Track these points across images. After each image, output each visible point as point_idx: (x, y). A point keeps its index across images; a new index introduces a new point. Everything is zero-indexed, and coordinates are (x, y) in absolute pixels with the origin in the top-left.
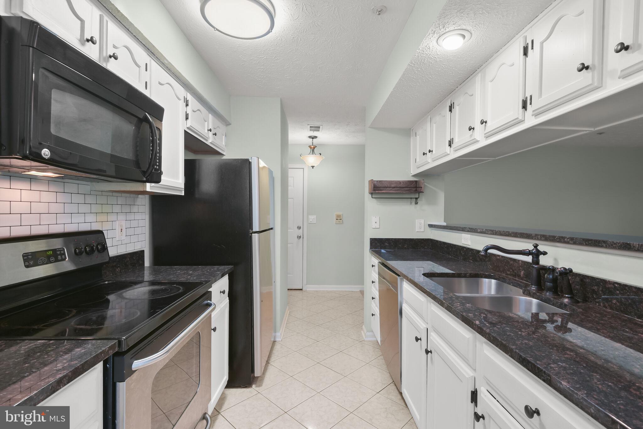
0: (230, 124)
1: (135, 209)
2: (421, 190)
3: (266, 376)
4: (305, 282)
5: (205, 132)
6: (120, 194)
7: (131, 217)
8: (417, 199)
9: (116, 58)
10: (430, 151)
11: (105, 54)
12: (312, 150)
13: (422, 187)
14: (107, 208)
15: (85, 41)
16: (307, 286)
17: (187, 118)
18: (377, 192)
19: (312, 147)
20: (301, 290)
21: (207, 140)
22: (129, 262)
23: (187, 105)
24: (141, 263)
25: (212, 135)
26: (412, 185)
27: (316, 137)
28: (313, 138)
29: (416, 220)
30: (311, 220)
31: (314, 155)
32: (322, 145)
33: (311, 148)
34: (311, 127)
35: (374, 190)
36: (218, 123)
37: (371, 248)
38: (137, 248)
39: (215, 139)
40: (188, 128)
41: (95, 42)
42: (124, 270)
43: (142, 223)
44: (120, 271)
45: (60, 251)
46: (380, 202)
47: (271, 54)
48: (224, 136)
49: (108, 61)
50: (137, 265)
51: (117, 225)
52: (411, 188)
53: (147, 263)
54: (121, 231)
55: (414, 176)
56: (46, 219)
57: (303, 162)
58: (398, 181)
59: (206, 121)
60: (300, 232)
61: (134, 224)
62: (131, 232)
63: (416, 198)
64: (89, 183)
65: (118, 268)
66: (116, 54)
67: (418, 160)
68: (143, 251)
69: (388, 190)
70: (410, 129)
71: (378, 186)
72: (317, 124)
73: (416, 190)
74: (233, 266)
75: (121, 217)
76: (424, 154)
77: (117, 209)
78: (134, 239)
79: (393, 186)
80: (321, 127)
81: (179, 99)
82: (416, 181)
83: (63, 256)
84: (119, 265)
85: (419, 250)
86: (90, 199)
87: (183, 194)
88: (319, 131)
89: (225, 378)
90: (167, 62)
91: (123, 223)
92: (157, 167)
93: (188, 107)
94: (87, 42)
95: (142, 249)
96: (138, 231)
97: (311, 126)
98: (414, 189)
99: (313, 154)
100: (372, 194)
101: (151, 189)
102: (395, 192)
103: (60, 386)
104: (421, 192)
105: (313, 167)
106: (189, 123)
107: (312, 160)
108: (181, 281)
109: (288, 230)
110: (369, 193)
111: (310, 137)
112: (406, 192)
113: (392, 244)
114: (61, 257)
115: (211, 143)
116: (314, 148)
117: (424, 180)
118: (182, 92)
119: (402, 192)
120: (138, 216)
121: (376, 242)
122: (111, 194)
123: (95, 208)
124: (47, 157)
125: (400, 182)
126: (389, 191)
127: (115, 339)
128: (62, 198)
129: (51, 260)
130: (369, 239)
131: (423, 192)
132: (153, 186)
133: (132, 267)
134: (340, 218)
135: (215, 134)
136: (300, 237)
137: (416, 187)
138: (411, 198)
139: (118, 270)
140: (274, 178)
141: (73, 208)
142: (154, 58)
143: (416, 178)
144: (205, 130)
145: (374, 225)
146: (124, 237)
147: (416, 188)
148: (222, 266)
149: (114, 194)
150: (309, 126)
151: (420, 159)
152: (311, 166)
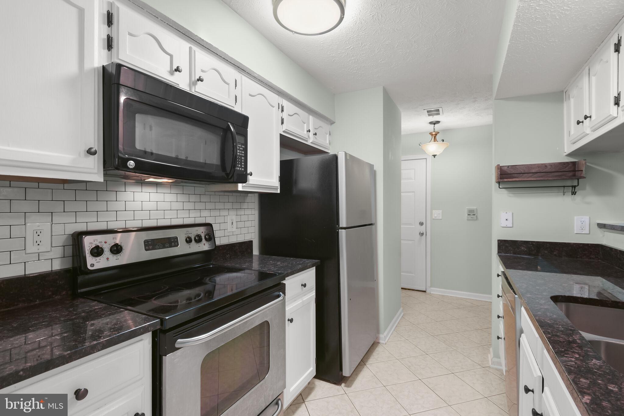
0: (334, 123)
1: (245, 206)
2: (581, 174)
3: (358, 377)
4: (429, 284)
5: (304, 133)
6: (231, 194)
7: (242, 212)
8: (574, 187)
9: (202, 81)
10: (586, 117)
11: (193, 79)
12: (433, 137)
13: (582, 171)
14: (220, 206)
15: (174, 71)
16: (431, 288)
17: (282, 123)
18: (506, 180)
19: (434, 133)
20: (425, 292)
21: (307, 141)
22: (238, 250)
23: (282, 111)
24: (249, 251)
25: (313, 134)
26: (567, 168)
27: (438, 122)
28: (434, 124)
29: (575, 217)
30: (436, 215)
31: (436, 142)
32: (446, 131)
33: (432, 135)
34: (428, 112)
35: (501, 178)
36: (320, 123)
37: (498, 252)
38: (247, 238)
39: (316, 138)
40: (284, 132)
41: (181, 71)
42: (233, 257)
43: (251, 218)
44: (230, 257)
45: (174, 239)
46: (513, 193)
47: (357, 42)
48: (327, 135)
49: (196, 84)
50: (245, 253)
51: (229, 219)
52: (565, 173)
53: (256, 251)
54: (232, 224)
55: (570, 155)
56: (169, 214)
57: (424, 152)
58: (542, 164)
59: (304, 123)
60: (422, 229)
61: (244, 218)
62: (241, 225)
63: (572, 186)
64: (204, 186)
65: (228, 254)
66: (201, 77)
67: (572, 132)
68: (252, 241)
69: (525, 177)
70: (563, 91)
71: (509, 172)
72: (433, 107)
73: (574, 175)
74: (319, 261)
75: (233, 213)
76: (578, 123)
77: (229, 206)
78: (244, 231)
79: (533, 171)
80: (440, 109)
81: (273, 107)
82: (574, 163)
83: (176, 243)
84: (229, 252)
85: (580, 259)
86: (204, 199)
87: (279, 192)
88: (439, 114)
89: (311, 369)
90: (257, 75)
91: (234, 218)
92: (243, 169)
93: (283, 113)
94: (175, 72)
95: (251, 240)
96: (248, 224)
97: (427, 110)
98: (571, 174)
99: (434, 141)
100: (499, 183)
101: (242, 188)
102: (535, 179)
103: (94, 351)
104: (581, 177)
105: (434, 156)
106: (285, 127)
107: (433, 148)
108: (264, 271)
109: (401, 226)
110: (496, 182)
111: (431, 123)
112: (554, 179)
113: (533, 249)
114: (175, 244)
115: (312, 143)
116: (436, 135)
117: (585, 160)
118: (275, 99)
119: (546, 179)
120: (248, 212)
121: (507, 245)
122: (223, 193)
123: (209, 206)
124: (131, 167)
125: (545, 166)
126: (528, 178)
127: (158, 318)
128: (181, 198)
129: (166, 245)
130: (497, 240)
131: (584, 178)
132: (244, 186)
133: (240, 254)
134: (474, 213)
135: (315, 134)
136: (422, 234)
137: (574, 171)
138: (564, 187)
139: (228, 256)
140: (375, 172)
141: (190, 206)
142: (245, 74)
143: (573, 158)
144: (304, 131)
145: (504, 223)
146: (234, 229)
147: (574, 173)
148: (310, 260)
149: (226, 194)
150: (426, 111)
151: (574, 129)
152: (433, 155)
